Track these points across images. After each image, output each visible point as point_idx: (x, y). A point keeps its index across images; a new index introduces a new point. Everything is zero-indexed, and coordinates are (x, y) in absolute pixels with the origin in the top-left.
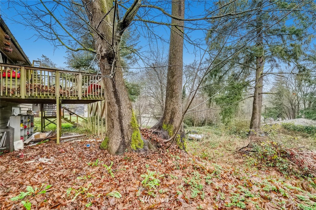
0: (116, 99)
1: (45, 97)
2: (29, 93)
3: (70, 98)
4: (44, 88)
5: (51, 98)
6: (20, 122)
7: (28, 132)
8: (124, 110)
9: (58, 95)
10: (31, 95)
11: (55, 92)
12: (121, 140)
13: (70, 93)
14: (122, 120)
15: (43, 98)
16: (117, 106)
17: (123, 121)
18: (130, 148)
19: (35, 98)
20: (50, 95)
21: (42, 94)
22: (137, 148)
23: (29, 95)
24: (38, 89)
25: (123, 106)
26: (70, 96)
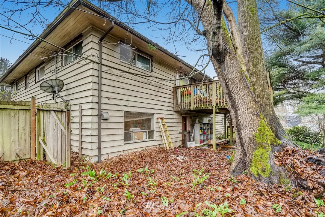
0: (232, 102)
1: (205, 107)
2: (196, 105)
3: (224, 106)
4: (205, 100)
5: (209, 108)
6: (199, 128)
7: (207, 137)
8: (243, 116)
9: (214, 105)
10: (197, 106)
11: (212, 102)
12: (241, 157)
13: (224, 101)
14: (241, 129)
15: (204, 108)
16: (233, 111)
17: (242, 131)
18: (249, 170)
19: (199, 109)
20: (209, 105)
21: (204, 105)
22: (258, 174)
23: (196, 107)
24: (201, 101)
25: (241, 111)
26: (224, 105)
